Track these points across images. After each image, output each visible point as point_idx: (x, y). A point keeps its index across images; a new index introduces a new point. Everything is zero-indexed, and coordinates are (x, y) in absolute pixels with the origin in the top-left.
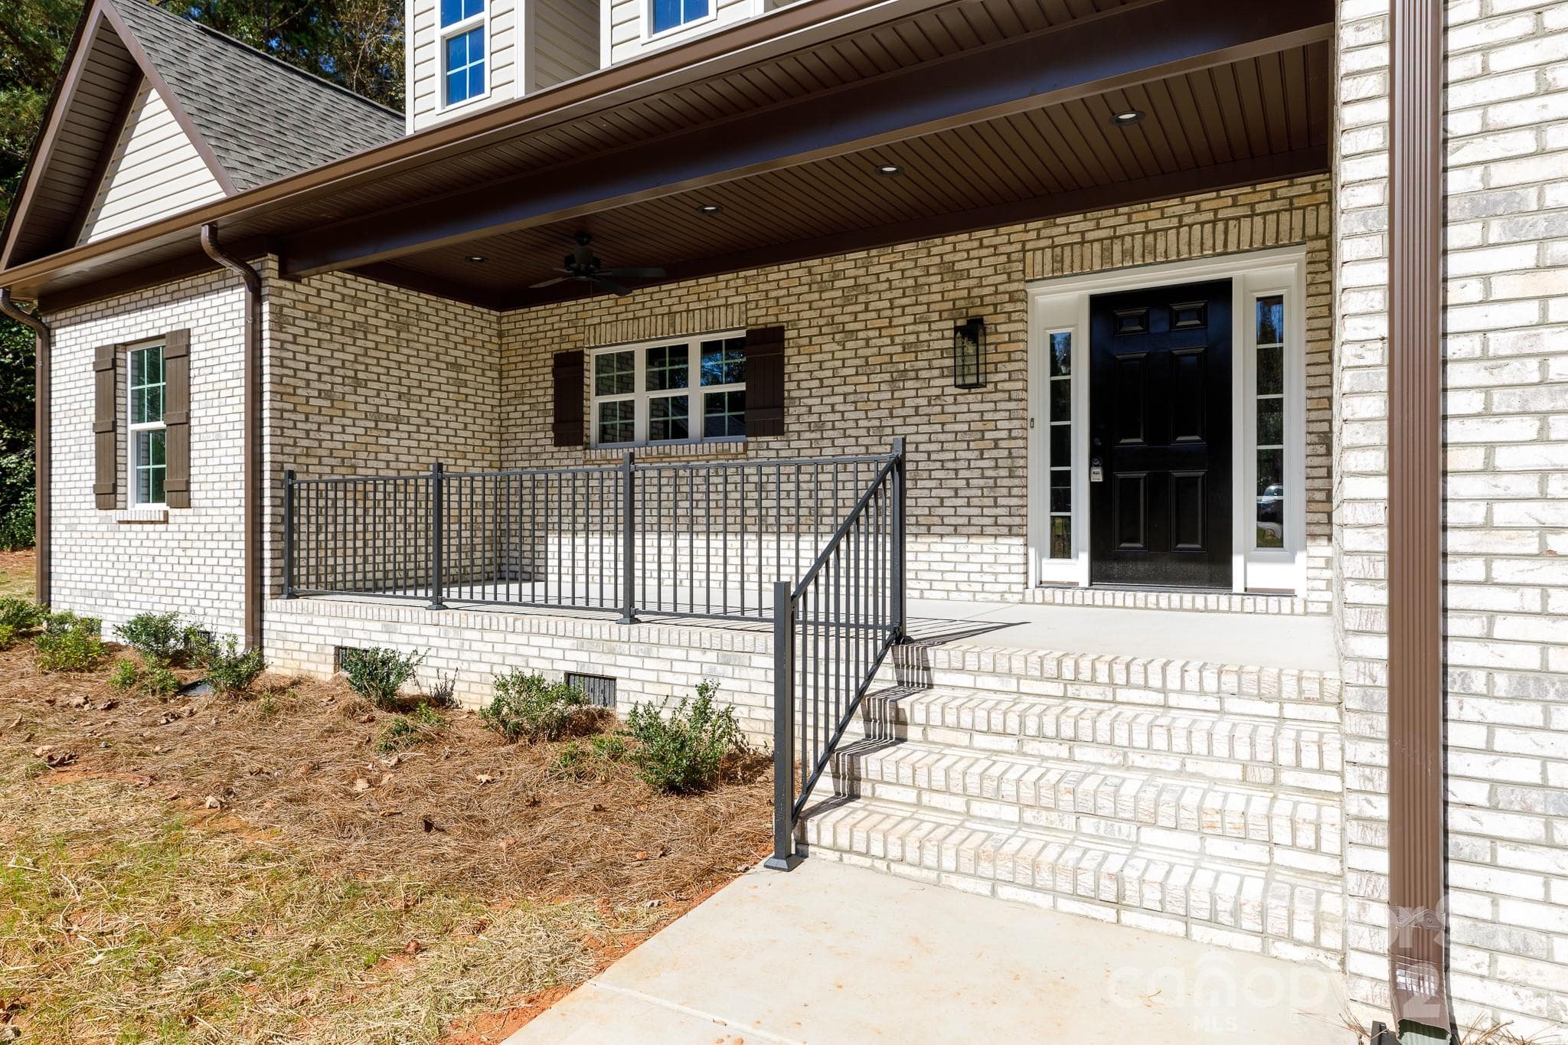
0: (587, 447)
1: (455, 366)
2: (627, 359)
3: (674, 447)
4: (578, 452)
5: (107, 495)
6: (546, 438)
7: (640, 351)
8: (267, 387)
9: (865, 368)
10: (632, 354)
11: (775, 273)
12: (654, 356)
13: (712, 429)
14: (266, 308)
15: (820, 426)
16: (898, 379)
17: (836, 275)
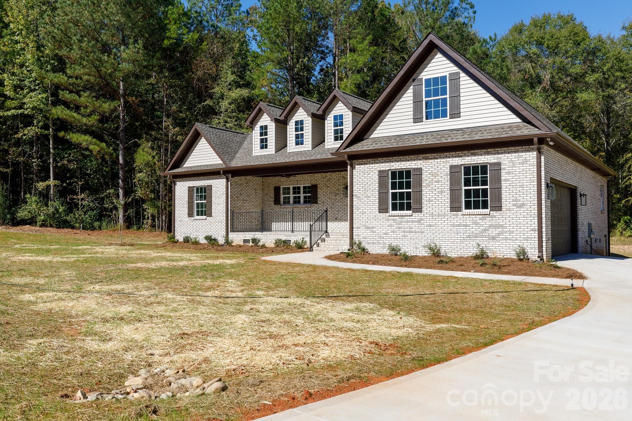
0: (281, 205)
1: (255, 189)
2: (289, 188)
3: (298, 205)
4: (279, 206)
5: (190, 215)
6: (272, 203)
7: (291, 187)
8: (229, 196)
9: (331, 193)
10: (290, 187)
11: (316, 175)
12: (294, 188)
13: (305, 202)
14: (229, 183)
15: (323, 202)
16: (336, 195)
17: (326, 176)
